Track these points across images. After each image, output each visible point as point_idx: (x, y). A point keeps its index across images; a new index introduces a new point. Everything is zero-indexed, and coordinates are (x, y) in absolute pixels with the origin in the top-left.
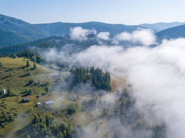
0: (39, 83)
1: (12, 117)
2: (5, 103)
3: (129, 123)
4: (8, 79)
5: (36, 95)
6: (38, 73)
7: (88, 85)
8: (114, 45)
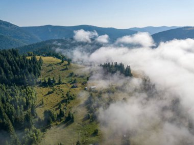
0: (78, 75)
5: (81, 83)
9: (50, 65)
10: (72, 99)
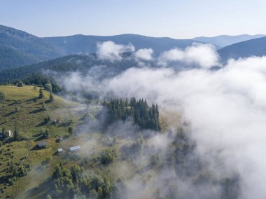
0: (58, 121)
1: (23, 169)
2: (12, 150)
3: (189, 175)
4: (14, 115)
5: (56, 139)
6: (56, 107)
7: (129, 123)
8: (160, 67)
9: (16, 102)
10: (21, 174)
